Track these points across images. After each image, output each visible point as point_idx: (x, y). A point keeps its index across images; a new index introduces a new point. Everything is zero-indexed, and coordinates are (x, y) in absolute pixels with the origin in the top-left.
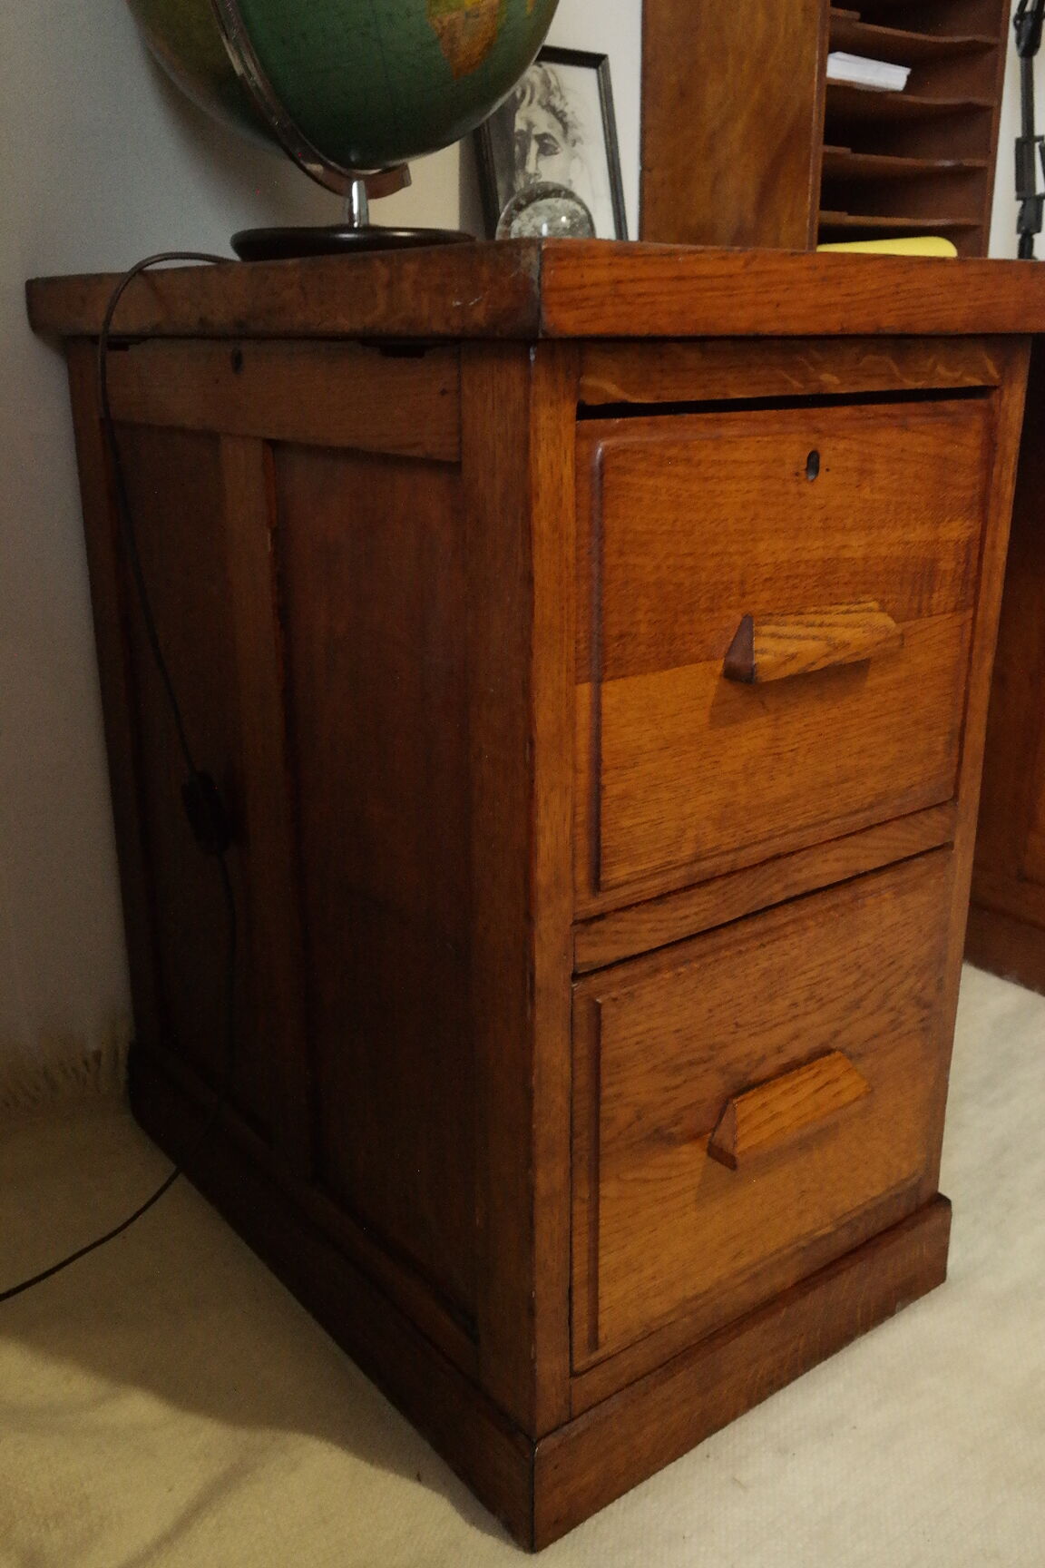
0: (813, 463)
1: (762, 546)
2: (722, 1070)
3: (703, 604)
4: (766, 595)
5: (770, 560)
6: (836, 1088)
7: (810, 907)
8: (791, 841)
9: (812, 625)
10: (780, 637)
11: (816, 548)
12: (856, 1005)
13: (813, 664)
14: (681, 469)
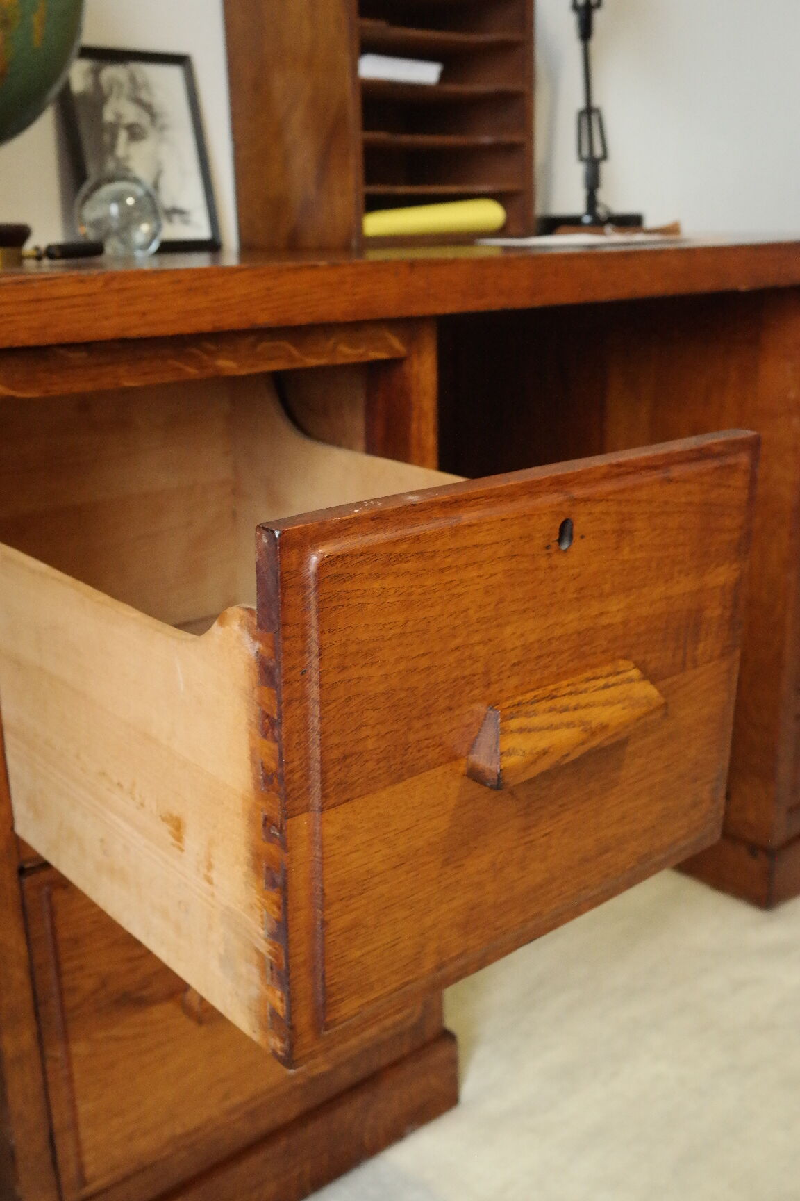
0: (566, 531)
1: (509, 630)
3: (442, 703)
5: (518, 643)
9: (566, 709)
10: (530, 731)
11: (571, 620)
13: (567, 755)
14: (411, 565)
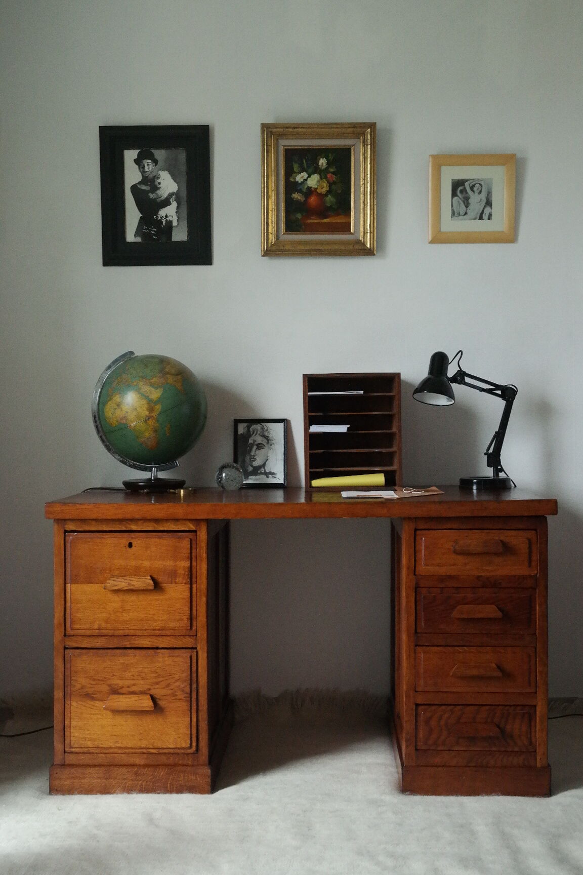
0: (130, 545)
1: (116, 561)
2: (109, 685)
3: (99, 572)
4: (118, 572)
5: (118, 564)
6: (143, 701)
7: (138, 651)
8: (132, 632)
9: (127, 580)
11: (133, 563)
12: (157, 683)
14: (91, 543)
